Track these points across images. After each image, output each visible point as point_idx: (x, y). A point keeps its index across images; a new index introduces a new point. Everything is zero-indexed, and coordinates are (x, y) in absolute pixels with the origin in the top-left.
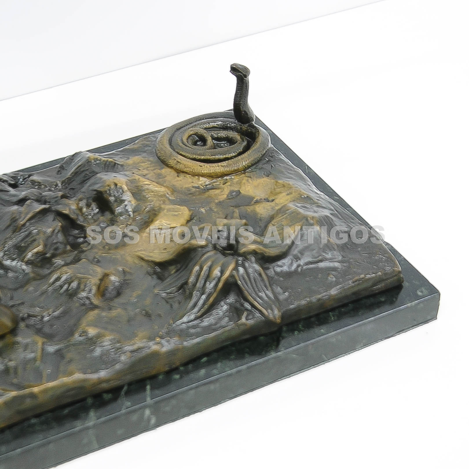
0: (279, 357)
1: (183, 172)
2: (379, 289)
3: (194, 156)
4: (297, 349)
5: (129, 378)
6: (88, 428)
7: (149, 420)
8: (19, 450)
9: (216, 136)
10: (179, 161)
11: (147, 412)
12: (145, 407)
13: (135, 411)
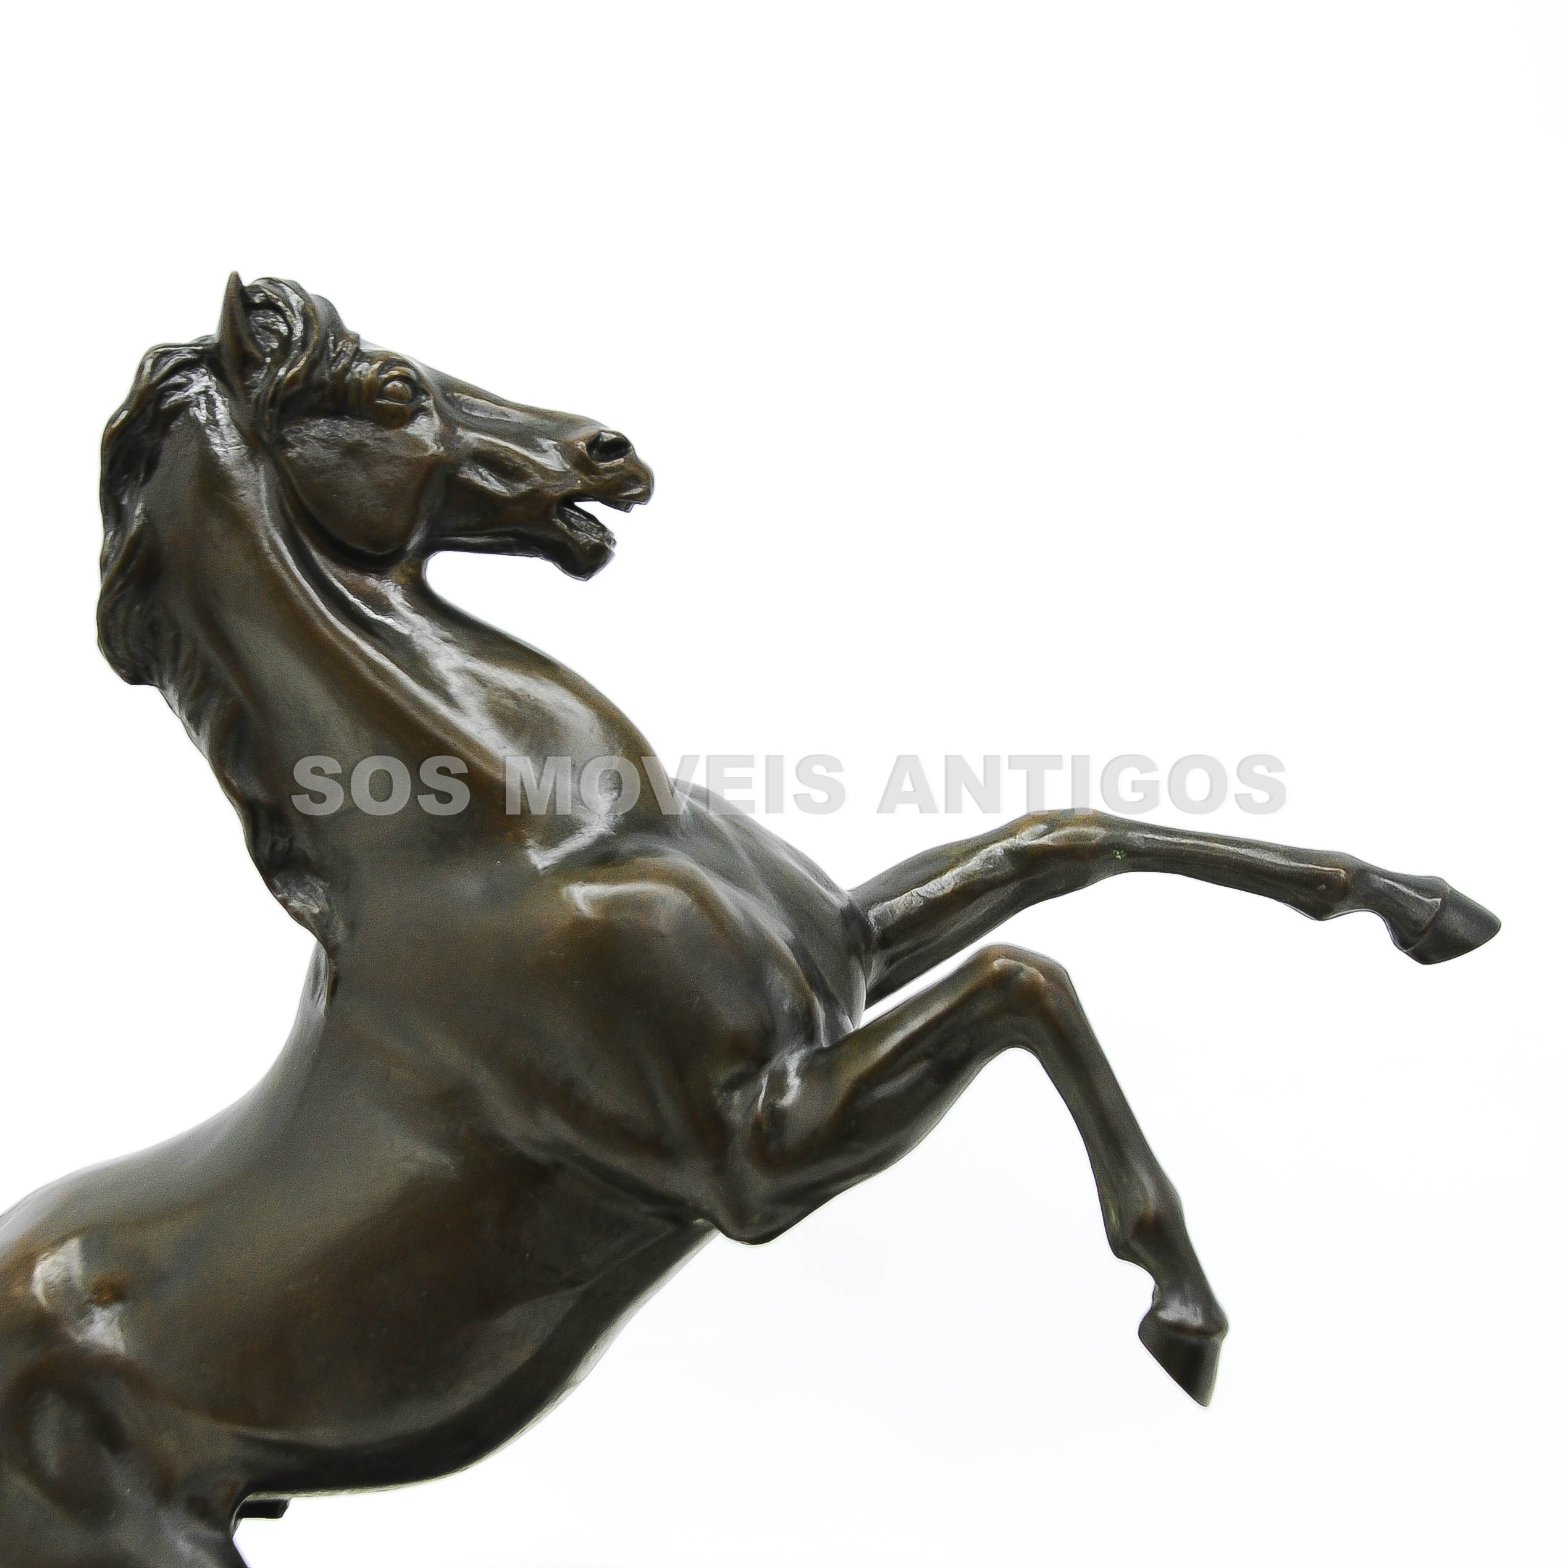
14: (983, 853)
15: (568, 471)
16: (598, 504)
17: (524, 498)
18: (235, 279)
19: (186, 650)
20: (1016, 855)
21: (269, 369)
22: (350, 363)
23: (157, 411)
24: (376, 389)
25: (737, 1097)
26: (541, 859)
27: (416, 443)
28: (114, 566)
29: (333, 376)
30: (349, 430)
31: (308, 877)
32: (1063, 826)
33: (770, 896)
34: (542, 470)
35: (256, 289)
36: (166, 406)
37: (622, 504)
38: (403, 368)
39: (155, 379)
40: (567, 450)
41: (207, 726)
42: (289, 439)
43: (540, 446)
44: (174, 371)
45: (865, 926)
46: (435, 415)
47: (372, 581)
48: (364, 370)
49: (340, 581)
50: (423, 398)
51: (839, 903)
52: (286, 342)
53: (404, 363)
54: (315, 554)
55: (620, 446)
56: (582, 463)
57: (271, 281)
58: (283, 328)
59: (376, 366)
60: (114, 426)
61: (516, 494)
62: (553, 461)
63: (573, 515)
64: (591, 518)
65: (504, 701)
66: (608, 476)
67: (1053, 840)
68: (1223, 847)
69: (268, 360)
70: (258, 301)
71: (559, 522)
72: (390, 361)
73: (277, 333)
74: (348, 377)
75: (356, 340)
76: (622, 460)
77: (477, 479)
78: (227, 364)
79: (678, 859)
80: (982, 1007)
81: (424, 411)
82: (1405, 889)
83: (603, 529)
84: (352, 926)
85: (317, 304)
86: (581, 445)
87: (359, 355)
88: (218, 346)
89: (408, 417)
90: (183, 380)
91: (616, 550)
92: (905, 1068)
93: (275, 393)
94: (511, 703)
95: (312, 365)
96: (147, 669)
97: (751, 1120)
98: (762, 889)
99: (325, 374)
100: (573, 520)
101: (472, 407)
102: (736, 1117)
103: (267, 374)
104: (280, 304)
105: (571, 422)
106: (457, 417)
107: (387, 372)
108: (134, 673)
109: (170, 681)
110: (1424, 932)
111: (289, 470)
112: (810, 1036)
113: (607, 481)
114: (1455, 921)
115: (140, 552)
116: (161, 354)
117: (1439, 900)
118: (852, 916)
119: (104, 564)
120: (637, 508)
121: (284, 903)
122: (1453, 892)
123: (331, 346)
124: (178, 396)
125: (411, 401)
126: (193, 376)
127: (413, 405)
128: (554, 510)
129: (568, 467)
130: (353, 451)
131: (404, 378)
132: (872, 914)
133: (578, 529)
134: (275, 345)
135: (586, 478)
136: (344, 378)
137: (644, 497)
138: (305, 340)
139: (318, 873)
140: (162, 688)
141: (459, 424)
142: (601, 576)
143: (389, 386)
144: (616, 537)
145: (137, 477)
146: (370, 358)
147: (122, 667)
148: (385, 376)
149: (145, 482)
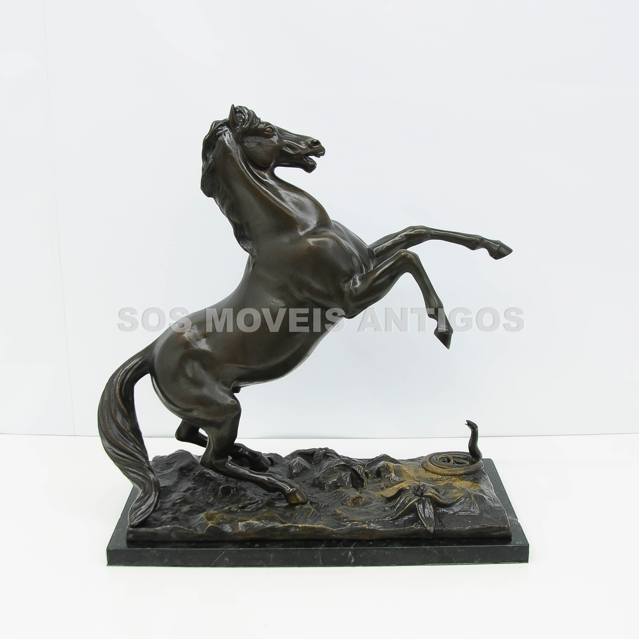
0: (426, 549)
1: (428, 471)
2: (495, 535)
3: (438, 465)
4: (438, 548)
5: (348, 537)
6: (318, 550)
7: (351, 559)
8: (282, 548)
9: (457, 461)
10: (428, 465)
11: (350, 553)
12: (350, 550)
13: (344, 550)
14: (399, 236)
15: (306, 148)
16: (313, 156)
17: (297, 154)
18: (233, 106)
19: (221, 188)
20: (406, 235)
21: (240, 126)
22: (259, 124)
23: (215, 136)
24: (264, 130)
25: (346, 285)
26: (302, 233)
27: (272, 142)
28: (205, 170)
29: (255, 127)
30: (259, 139)
31: (248, 241)
32: (416, 229)
33: (352, 243)
34: (301, 149)
35: (237, 108)
36: (217, 134)
37: (318, 156)
38: (270, 125)
39: (215, 128)
40: (306, 144)
41: (225, 206)
42: (245, 141)
43: (300, 143)
44: (219, 126)
45: (372, 252)
46: (277, 136)
47: (263, 173)
48: (262, 126)
49: (256, 172)
50: (274, 132)
51: (367, 247)
52: (244, 120)
53: (270, 124)
54: (251, 167)
55: (318, 143)
56: (310, 146)
57: (240, 107)
58: (243, 117)
59: (264, 125)
60: (206, 138)
61: (295, 153)
62: (303, 146)
63: (307, 158)
64: (311, 159)
65: (293, 199)
66: (315, 149)
67: (414, 232)
68: (452, 234)
69: (240, 124)
70: (237, 111)
71: (305, 160)
72: (267, 124)
73: (242, 118)
74: (259, 127)
75: (260, 119)
76: (318, 146)
77: (286, 150)
78: (231, 125)
79: (332, 233)
80: (400, 263)
81: (275, 135)
82: (492, 243)
83: (314, 161)
84: (258, 251)
85: (251, 112)
86: (309, 142)
87: (260, 123)
88: (229, 121)
89: (272, 136)
90: (221, 128)
91: (317, 166)
92: (383, 276)
93: (242, 131)
94: (295, 199)
95: (250, 124)
96: (212, 194)
97: (349, 290)
98: (350, 242)
99: (253, 127)
100: (308, 159)
101: (285, 134)
102: (346, 289)
103: (240, 127)
104: (243, 111)
105: (307, 138)
106: (282, 136)
107: (267, 126)
108: (209, 194)
109: (217, 196)
110: (496, 252)
111: (245, 148)
112: (362, 272)
113: (315, 150)
114: (503, 250)
115: (212, 167)
116: (216, 123)
117: (499, 245)
118: (370, 250)
119: (203, 170)
120: (321, 157)
121: (242, 247)
122: (502, 243)
123: (254, 120)
124: (220, 132)
125: (272, 133)
126: (223, 128)
127: (273, 133)
128: (304, 157)
129: (307, 147)
130: (259, 144)
131: (270, 128)
132: (374, 250)
133: (309, 161)
134: (242, 120)
135: (310, 150)
136: (257, 127)
137: (323, 154)
138: (248, 120)
139: (250, 240)
140: (215, 199)
141: (282, 138)
142: (313, 172)
143: (267, 130)
144: (317, 163)
145: (210, 150)
146: (263, 123)
147: (207, 193)
148: (266, 127)
149: (212, 151)
